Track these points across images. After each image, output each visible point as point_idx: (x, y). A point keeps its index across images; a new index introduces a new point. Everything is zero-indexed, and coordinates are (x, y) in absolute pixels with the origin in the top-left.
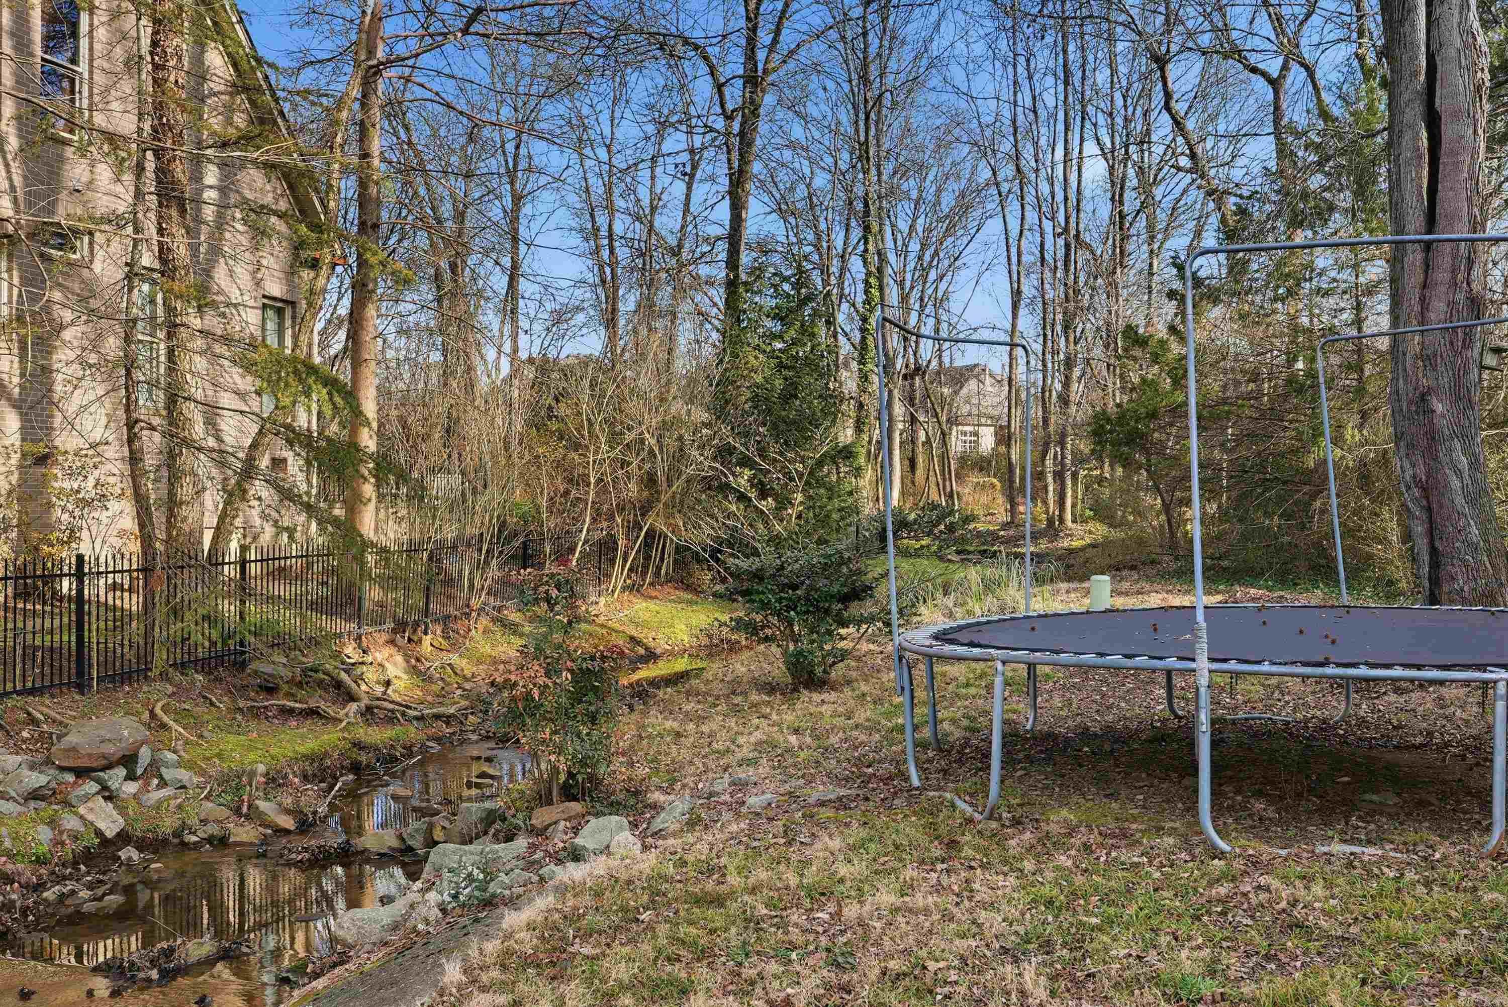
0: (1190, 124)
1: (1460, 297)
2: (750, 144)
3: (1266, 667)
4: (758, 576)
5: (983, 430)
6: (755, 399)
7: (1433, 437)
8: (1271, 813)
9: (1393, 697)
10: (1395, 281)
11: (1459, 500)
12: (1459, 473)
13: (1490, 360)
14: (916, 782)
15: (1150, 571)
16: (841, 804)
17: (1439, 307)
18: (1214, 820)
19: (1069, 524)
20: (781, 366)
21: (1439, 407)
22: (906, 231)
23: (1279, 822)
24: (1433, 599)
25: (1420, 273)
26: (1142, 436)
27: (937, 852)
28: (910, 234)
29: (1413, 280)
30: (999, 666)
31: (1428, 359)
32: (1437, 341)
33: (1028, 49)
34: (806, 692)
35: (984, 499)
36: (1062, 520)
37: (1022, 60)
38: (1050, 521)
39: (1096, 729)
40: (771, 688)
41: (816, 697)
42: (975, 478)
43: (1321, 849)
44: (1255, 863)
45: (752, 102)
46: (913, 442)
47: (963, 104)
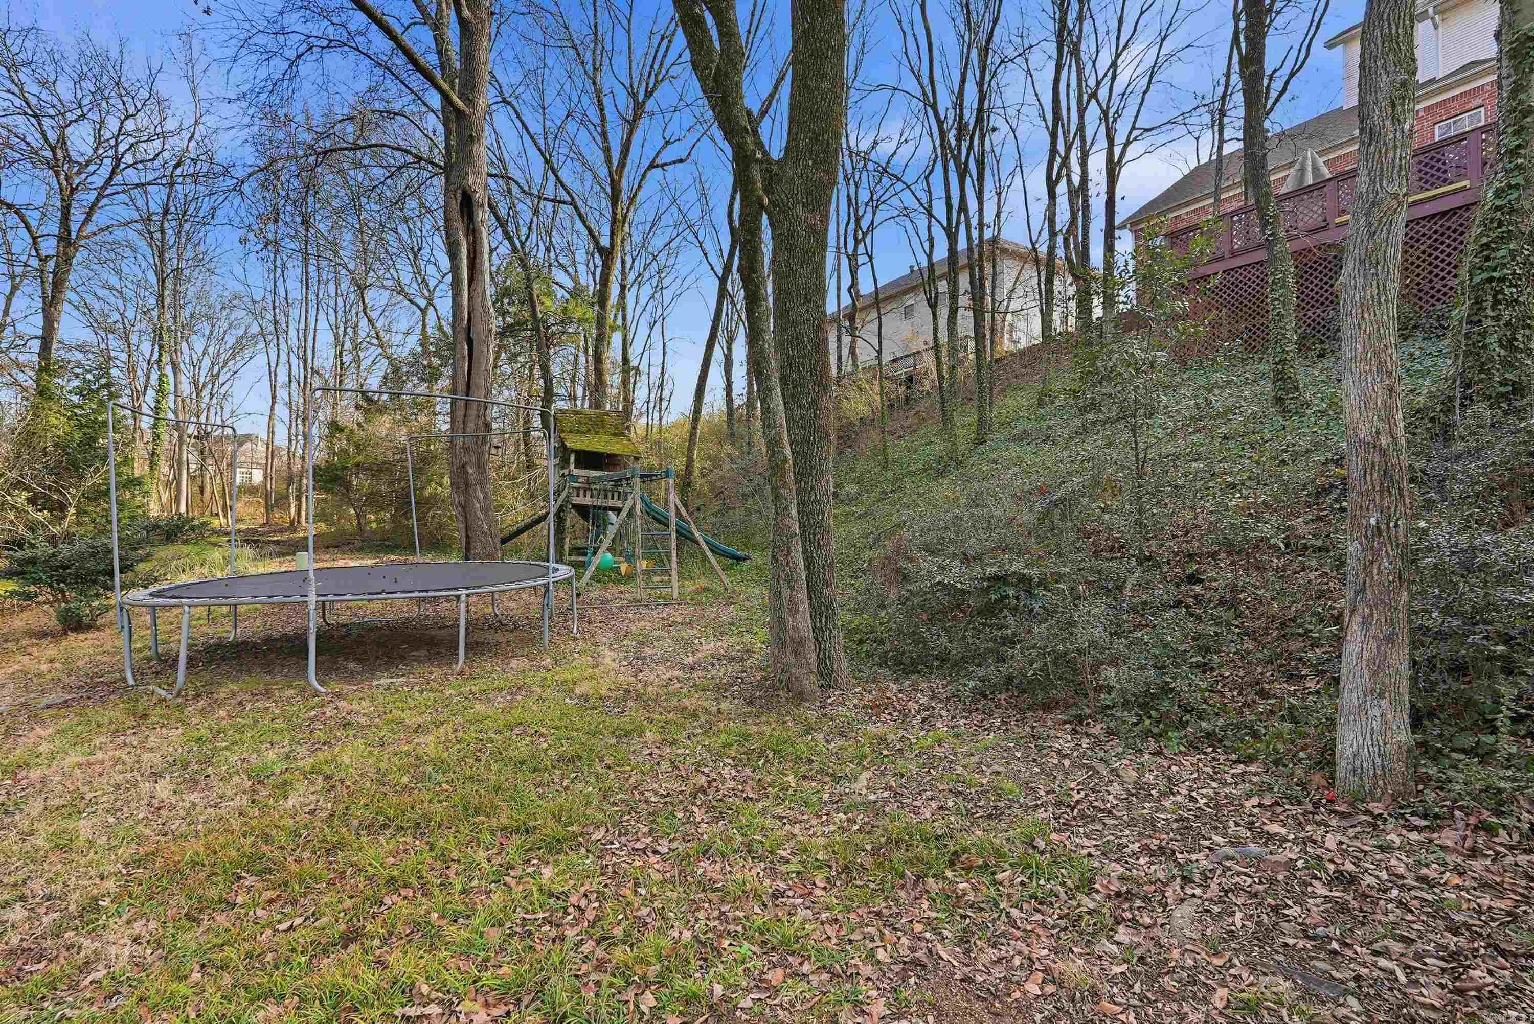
0: (379, 325)
1: (481, 422)
2: (63, 281)
3: (348, 597)
4: (33, 561)
5: (255, 472)
6: (56, 445)
7: (467, 484)
8: (359, 668)
9: (445, 604)
10: (453, 413)
11: (479, 513)
12: (479, 501)
13: (493, 451)
14: (131, 682)
15: (346, 548)
16: (66, 704)
17: (471, 426)
18: (316, 674)
19: (304, 524)
20: (80, 426)
21: (470, 471)
22: (200, 353)
23: (361, 673)
24: (467, 558)
25: (463, 409)
26: (340, 478)
27: (130, 723)
28: (204, 355)
29: (460, 413)
30: (186, 608)
31: (466, 449)
32: (470, 441)
33: (284, 264)
34: (74, 635)
35: (252, 510)
36: (299, 522)
37: (279, 270)
38: (292, 523)
39: (276, 635)
40: (43, 634)
41: (82, 636)
42: (246, 498)
43: (375, 683)
44: (338, 696)
45: (65, 254)
46: (202, 476)
47: (242, 288)
